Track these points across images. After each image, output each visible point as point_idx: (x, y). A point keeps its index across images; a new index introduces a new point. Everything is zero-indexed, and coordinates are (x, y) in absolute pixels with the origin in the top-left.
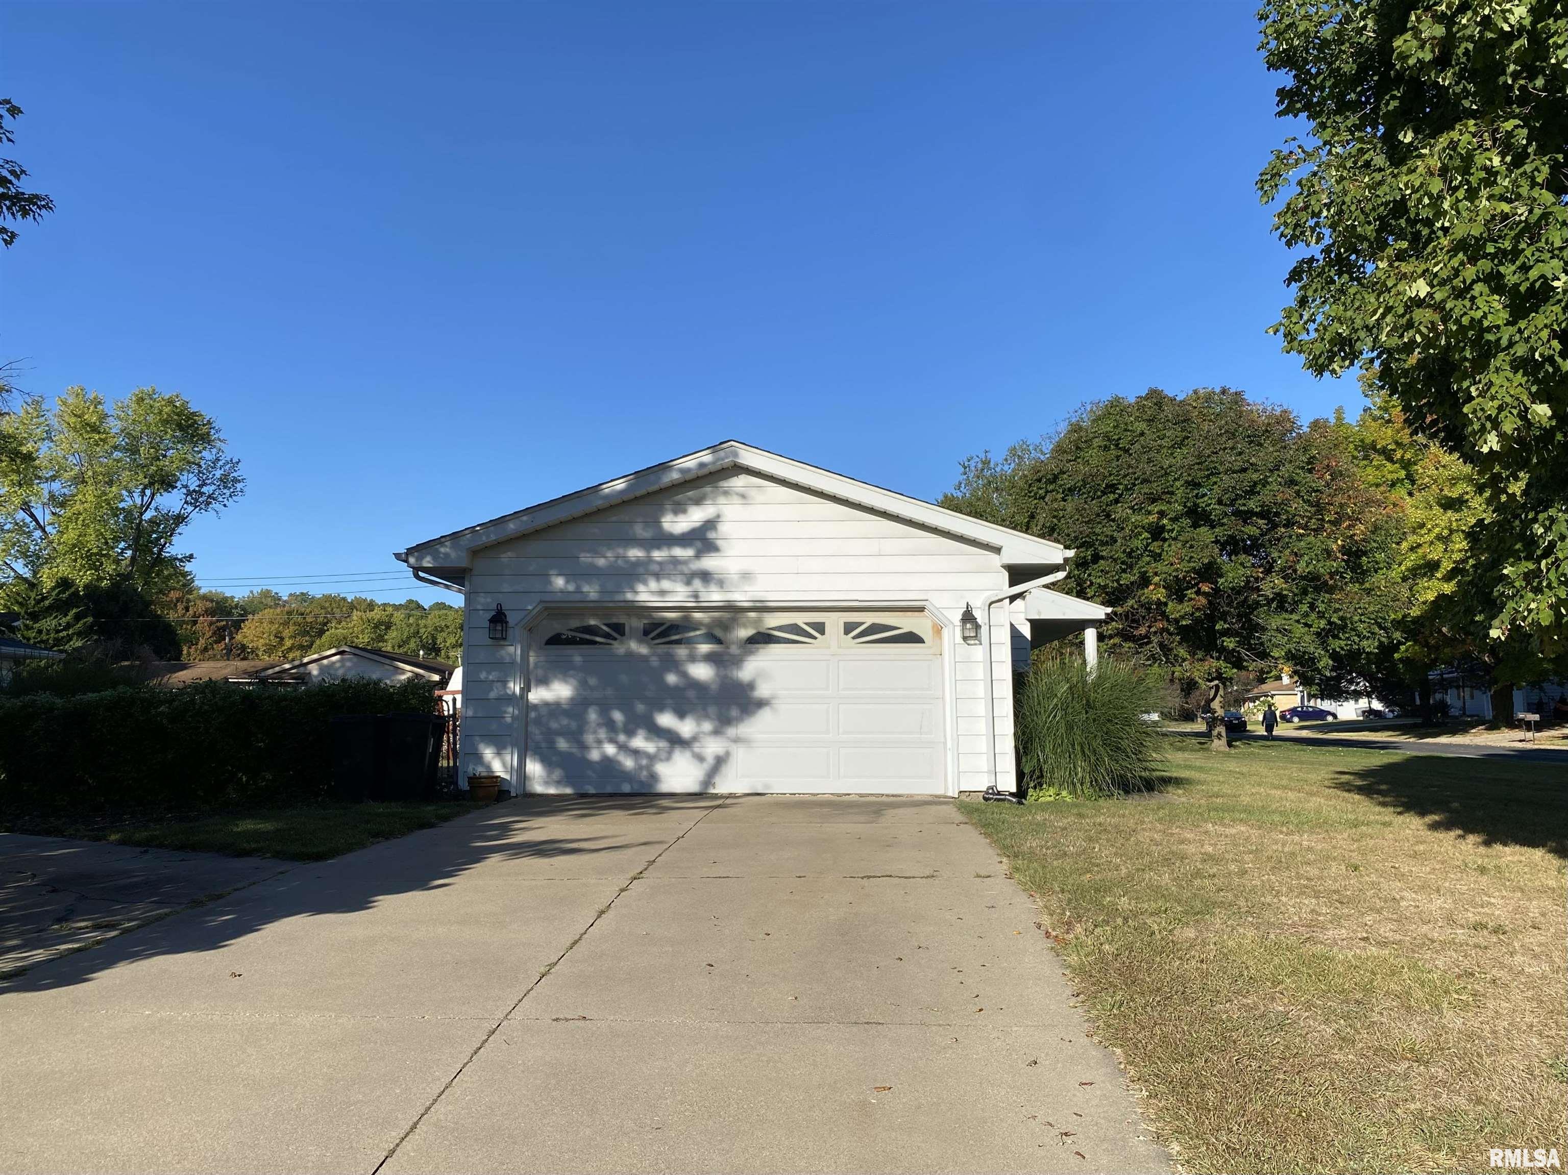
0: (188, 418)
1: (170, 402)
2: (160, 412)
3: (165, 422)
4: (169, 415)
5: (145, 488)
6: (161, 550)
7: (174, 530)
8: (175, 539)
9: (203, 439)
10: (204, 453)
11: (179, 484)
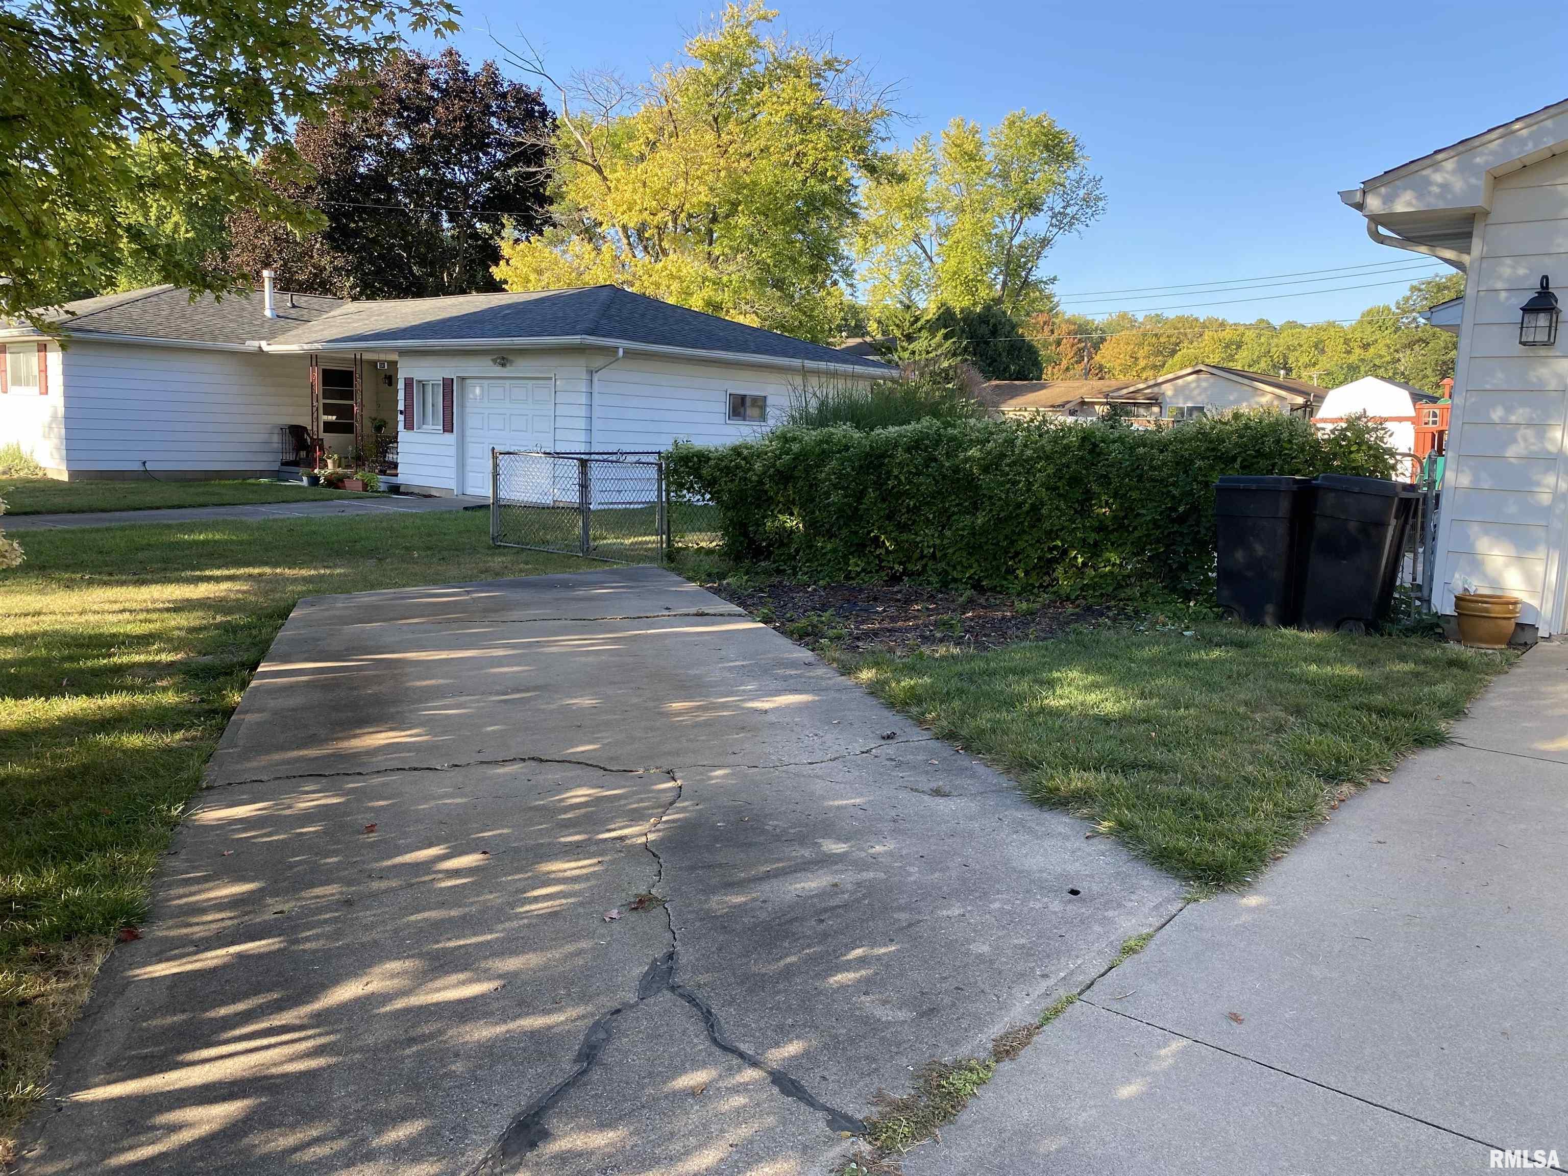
0: (1055, 137)
1: (1039, 123)
2: (1029, 134)
3: (1034, 144)
4: (1037, 136)
5: (1015, 213)
6: (1028, 273)
7: (1040, 253)
8: (1041, 263)
9: (1067, 159)
10: (1069, 173)
11: (1045, 208)
